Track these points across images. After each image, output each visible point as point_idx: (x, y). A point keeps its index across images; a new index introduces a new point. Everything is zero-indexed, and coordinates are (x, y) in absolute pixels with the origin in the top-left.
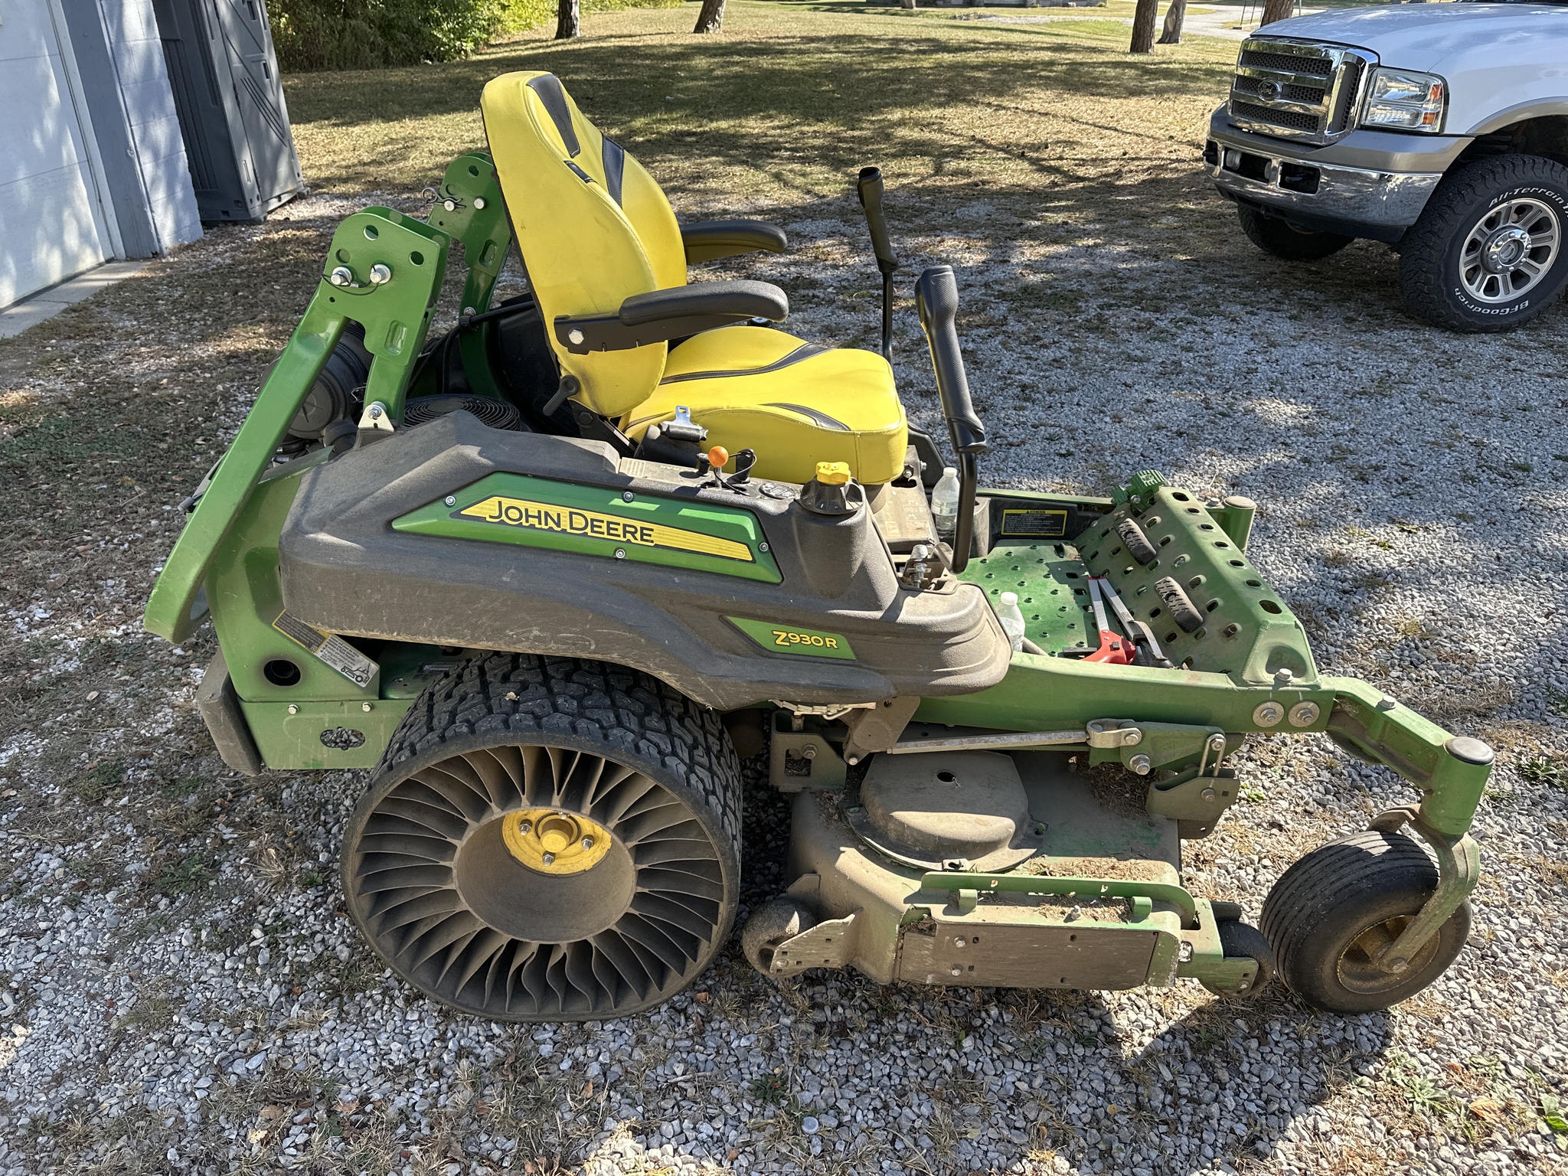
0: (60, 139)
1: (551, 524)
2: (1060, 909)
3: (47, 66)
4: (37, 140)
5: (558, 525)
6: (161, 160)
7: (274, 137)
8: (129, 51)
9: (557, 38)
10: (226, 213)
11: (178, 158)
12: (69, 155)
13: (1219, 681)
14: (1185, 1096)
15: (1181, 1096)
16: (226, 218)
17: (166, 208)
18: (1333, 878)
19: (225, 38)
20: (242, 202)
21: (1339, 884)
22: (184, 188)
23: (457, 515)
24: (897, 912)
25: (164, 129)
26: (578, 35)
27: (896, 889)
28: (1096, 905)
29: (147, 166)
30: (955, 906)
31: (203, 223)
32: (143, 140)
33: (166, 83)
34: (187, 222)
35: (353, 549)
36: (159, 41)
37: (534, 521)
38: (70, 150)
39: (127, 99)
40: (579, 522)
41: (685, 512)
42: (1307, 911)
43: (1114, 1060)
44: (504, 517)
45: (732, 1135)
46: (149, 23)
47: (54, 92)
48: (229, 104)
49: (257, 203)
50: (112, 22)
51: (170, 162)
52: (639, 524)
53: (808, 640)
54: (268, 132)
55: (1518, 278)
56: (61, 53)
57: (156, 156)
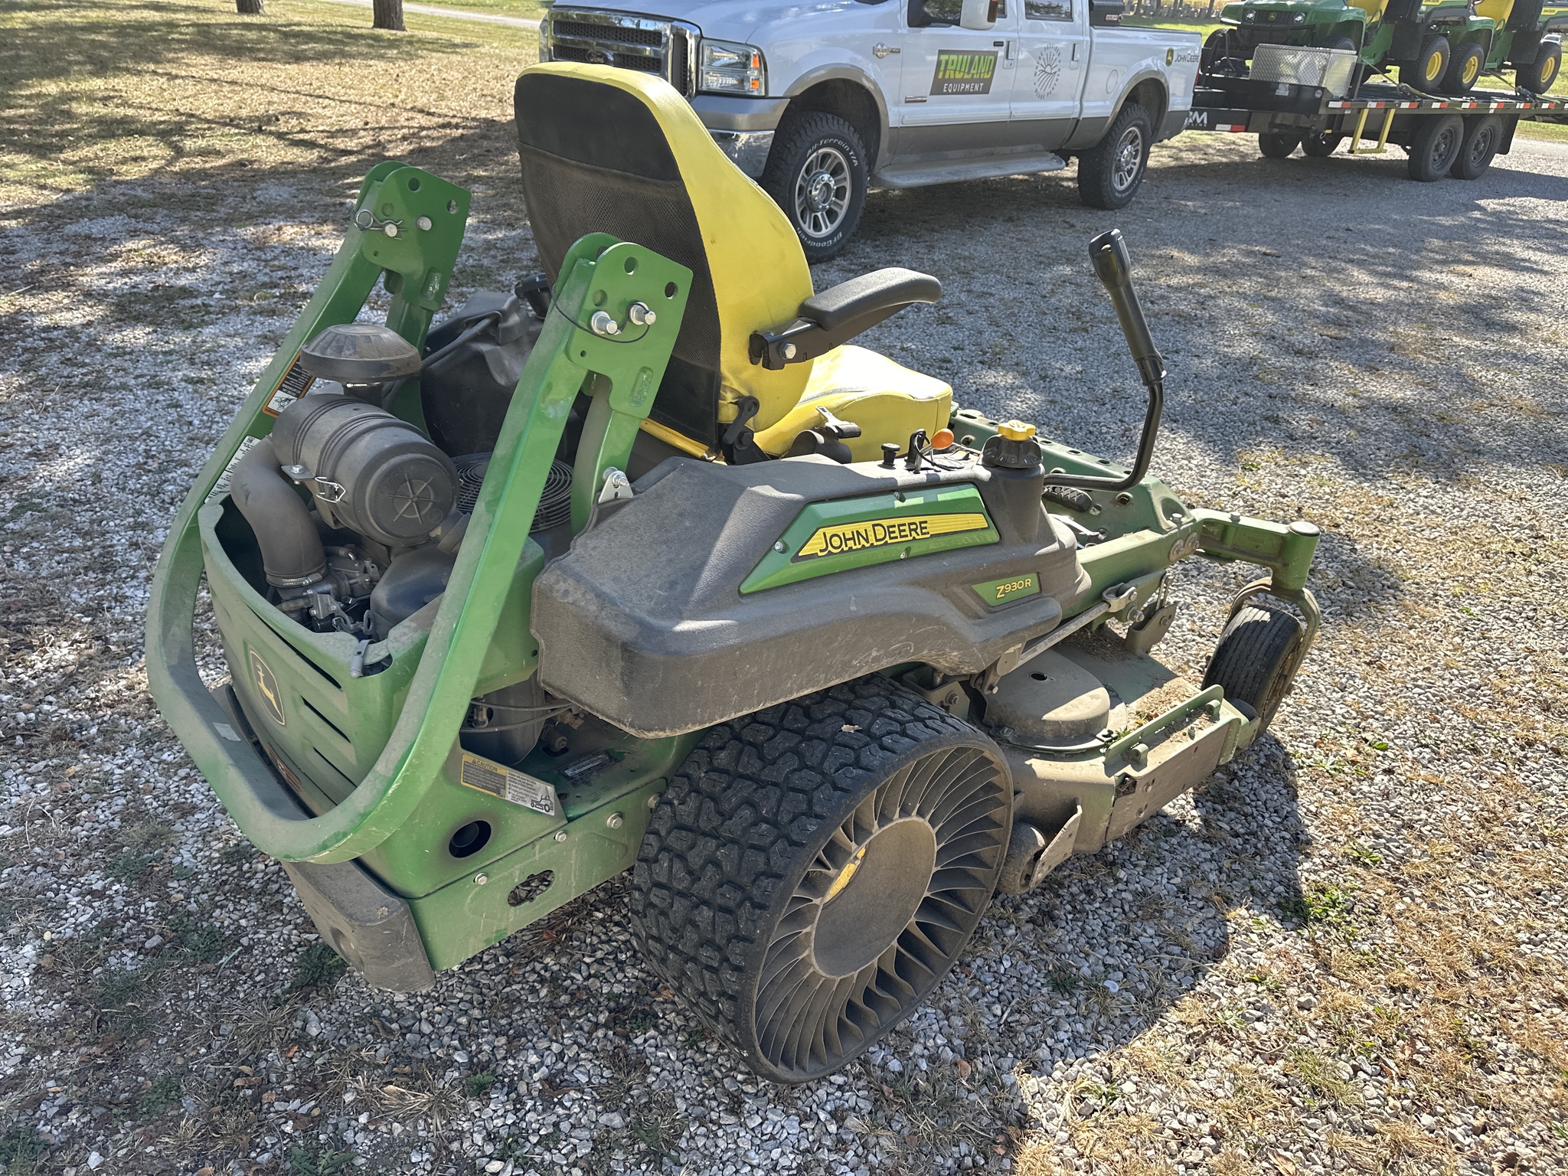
1: (863, 542)
2: (1180, 733)
5: (867, 540)
13: (1148, 536)
18: (1258, 645)
21: (1264, 648)
23: (796, 558)
24: (1110, 786)
27: (1092, 770)
28: (1191, 721)
30: (1138, 761)
35: (728, 627)
37: (850, 543)
41: (940, 498)
42: (1252, 675)
43: (1193, 835)
44: (830, 548)
45: (1080, 1027)
52: (917, 520)
53: (1016, 586)
55: (831, 215)
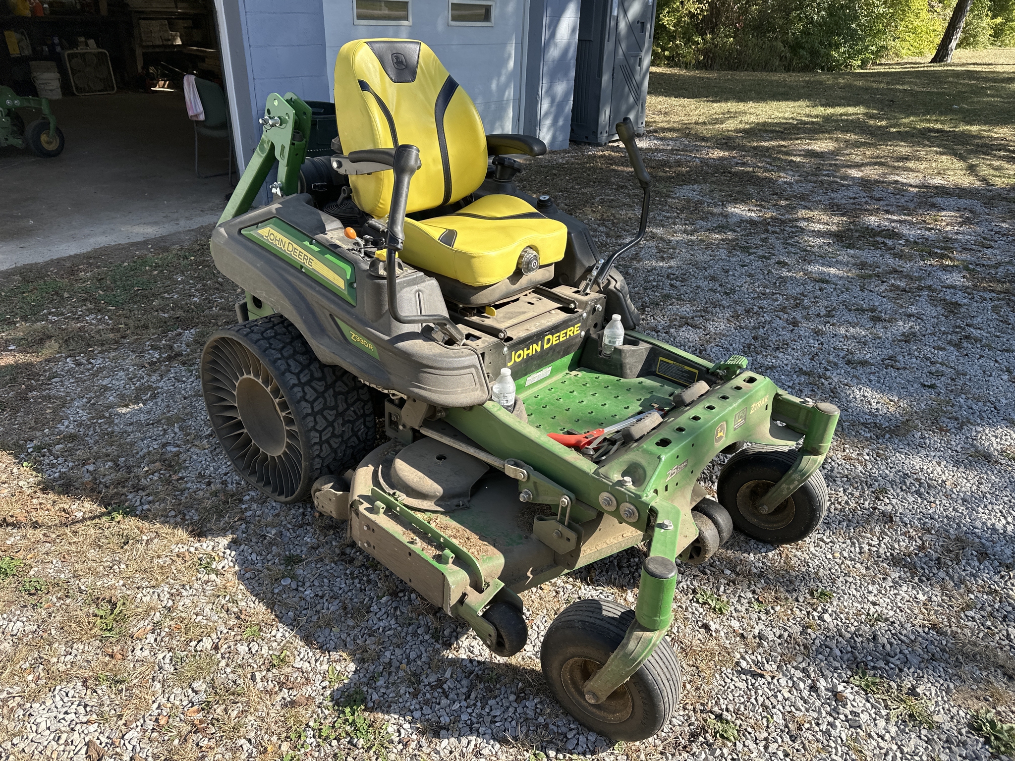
0: (507, 85)
3: (512, 49)
4: (494, 86)
5: (284, 247)
6: (555, 104)
7: (631, 100)
8: (556, 45)
9: (931, 62)
10: (587, 138)
11: (567, 104)
12: (509, 95)
14: (444, 689)
15: (441, 687)
16: (585, 140)
17: (549, 129)
19: (618, 42)
20: (595, 133)
22: (565, 120)
25: (563, 87)
26: (949, 61)
29: (545, 105)
31: (570, 140)
32: (547, 92)
33: (573, 63)
34: (560, 138)
36: (577, 40)
37: (277, 243)
38: (510, 93)
39: (544, 69)
40: (290, 248)
41: (328, 256)
46: (573, 31)
47: (511, 64)
48: (606, 78)
49: (605, 135)
50: (549, 28)
51: (560, 106)
52: (309, 256)
53: (362, 342)
54: (628, 96)
56: (522, 43)
57: (553, 101)
